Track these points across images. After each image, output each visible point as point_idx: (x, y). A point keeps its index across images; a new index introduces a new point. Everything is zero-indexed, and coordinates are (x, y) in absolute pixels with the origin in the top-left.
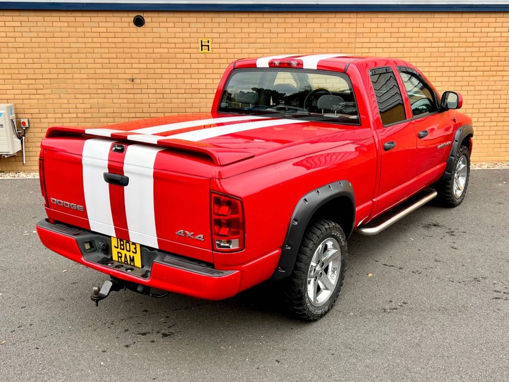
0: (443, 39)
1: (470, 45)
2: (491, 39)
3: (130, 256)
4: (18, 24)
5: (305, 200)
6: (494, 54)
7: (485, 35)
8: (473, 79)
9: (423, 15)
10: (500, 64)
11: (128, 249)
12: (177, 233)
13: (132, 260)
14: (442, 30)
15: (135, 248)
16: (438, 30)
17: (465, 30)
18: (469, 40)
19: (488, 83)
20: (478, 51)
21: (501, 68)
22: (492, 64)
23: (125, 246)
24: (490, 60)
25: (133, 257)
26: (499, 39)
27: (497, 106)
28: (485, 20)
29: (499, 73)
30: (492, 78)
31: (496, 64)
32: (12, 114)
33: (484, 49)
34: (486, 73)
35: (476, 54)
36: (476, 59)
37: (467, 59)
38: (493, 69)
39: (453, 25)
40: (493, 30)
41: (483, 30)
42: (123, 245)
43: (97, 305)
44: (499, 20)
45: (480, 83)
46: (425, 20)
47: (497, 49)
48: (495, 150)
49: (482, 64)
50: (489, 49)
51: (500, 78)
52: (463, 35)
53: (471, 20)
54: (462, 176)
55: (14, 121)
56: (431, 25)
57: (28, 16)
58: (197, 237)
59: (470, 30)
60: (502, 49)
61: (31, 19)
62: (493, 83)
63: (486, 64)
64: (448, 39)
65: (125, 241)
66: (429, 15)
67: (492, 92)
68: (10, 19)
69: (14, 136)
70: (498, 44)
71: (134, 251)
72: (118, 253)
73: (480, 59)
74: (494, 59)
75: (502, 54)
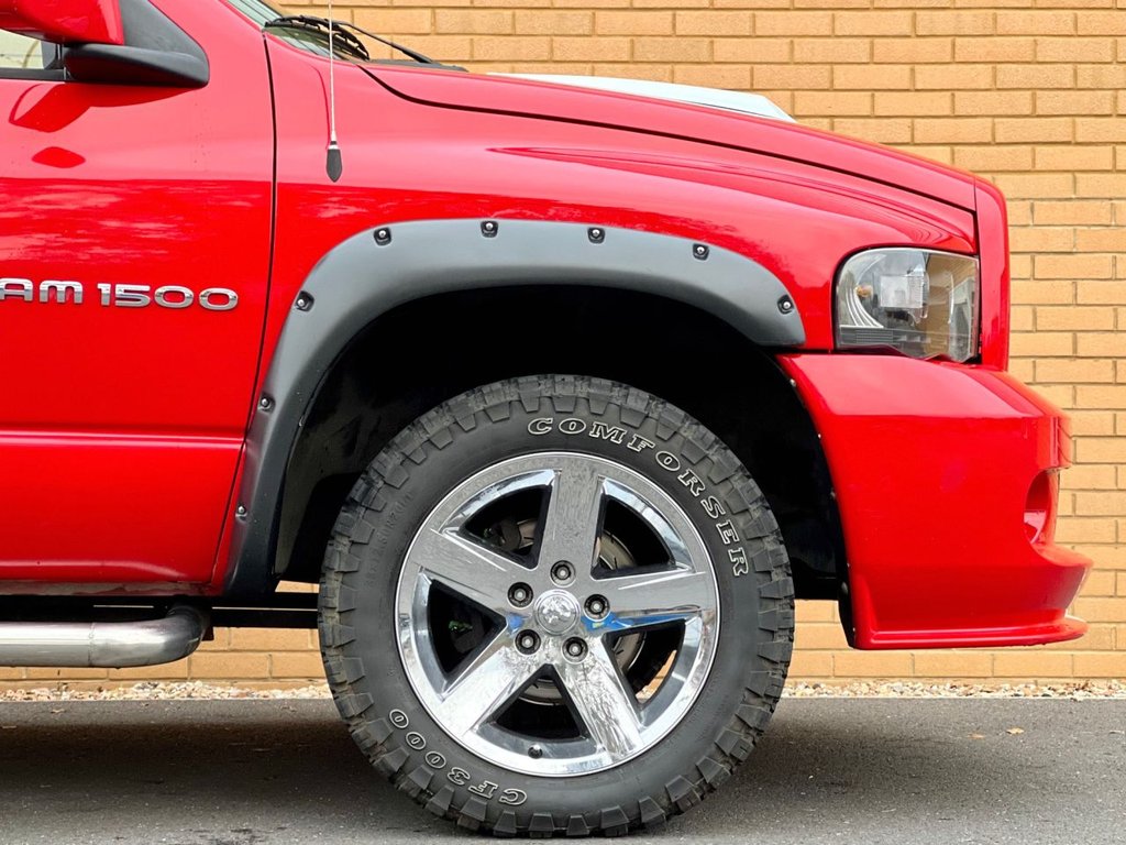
6: (1004, 47)
10: (1047, 102)
20: (907, 30)
21: (1060, 130)
22: (995, 102)
24: (985, 82)
27: (1063, 344)
31: (1022, 102)
33: (942, 22)
35: (901, 48)
36: (899, 76)
37: (843, 77)
38: (1006, 129)
49: (941, 103)
50: (969, 21)
51: (1061, 184)
63: (965, 103)
73: (926, 76)
74: (1011, 75)
75: (1051, 49)
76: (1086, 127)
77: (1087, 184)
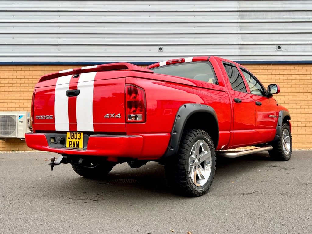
0: (266, 78)
1: (282, 81)
2: (294, 78)
3: (76, 142)
4: (40, 72)
5: (185, 106)
6: (296, 86)
7: (290, 76)
8: (287, 99)
9: (253, 66)
10: (301, 91)
11: (76, 138)
12: (105, 117)
13: (78, 144)
14: (265, 73)
15: (80, 136)
16: (262, 73)
17: (278, 73)
18: (281, 78)
19: (296, 102)
20: (287, 84)
21: (302, 94)
22: (296, 91)
23: (74, 136)
24: (295, 89)
25: (78, 142)
26: (298, 78)
27: (304, 115)
28: (288, 68)
29: (301, 96)
30: (298, 99)
32: (29, 117)
33: (290, 83)
34: (294, 96)
35: (286, 86)
36: (286, 89)
38: (297, 94)
39: (271, 71)
40: (294, 73)
41: (288, 73)
42: (73, 136)
43: (52, 169)
44: (296, 68)
45: (291, 102)
46: (255, 68)
47: (298, 83)
48: (307, 141)
50: (293, 83)
51: (303, 99)
52: (277, 76)
53: (280, 68)
54: (288, 142)
55: (29, 120)
56: (258, 71)
57: (45, 68)
58: (116, 116)
59: (281, 73)
60: (300, 83)
61: (46, 69)
62: (299, 102)
64: (269, 78)
65: (74, 133)
66: (256, 66)
67: (299, 107)
68: (36, 69)
69: (28, 129)
70: (298, 81)
71: (79, 138)
72: (70, 142)
73: (289, 89)
74: (297, 89)
75: (301, 86)
76: (305, 94)
77: (305, 99)
